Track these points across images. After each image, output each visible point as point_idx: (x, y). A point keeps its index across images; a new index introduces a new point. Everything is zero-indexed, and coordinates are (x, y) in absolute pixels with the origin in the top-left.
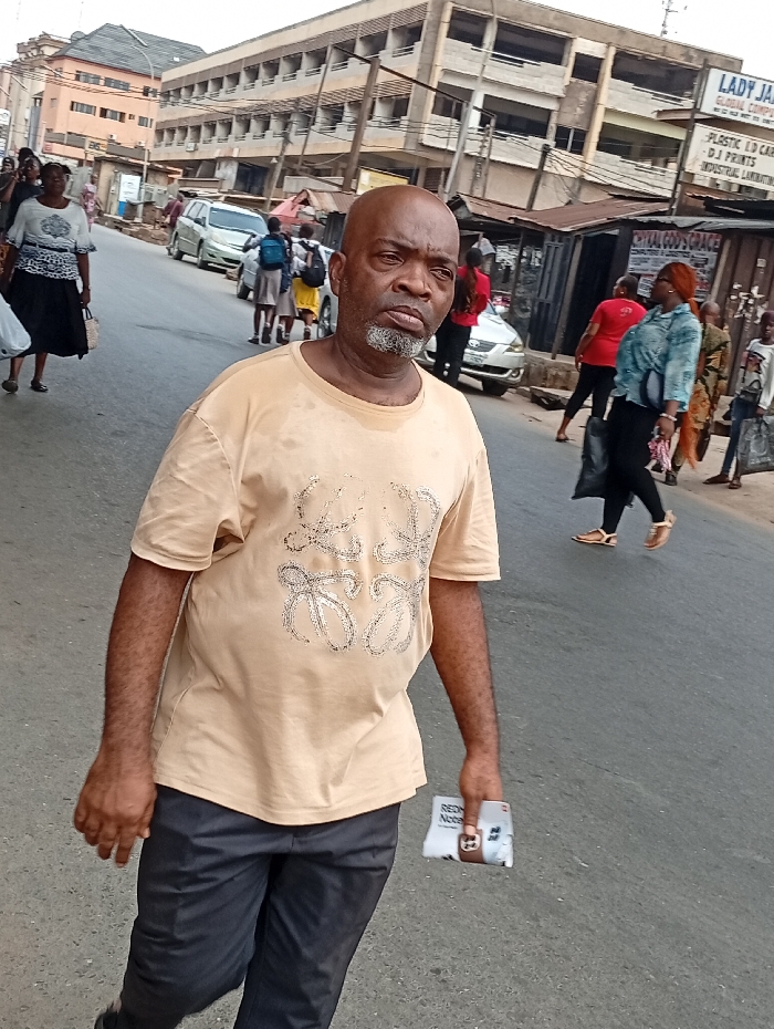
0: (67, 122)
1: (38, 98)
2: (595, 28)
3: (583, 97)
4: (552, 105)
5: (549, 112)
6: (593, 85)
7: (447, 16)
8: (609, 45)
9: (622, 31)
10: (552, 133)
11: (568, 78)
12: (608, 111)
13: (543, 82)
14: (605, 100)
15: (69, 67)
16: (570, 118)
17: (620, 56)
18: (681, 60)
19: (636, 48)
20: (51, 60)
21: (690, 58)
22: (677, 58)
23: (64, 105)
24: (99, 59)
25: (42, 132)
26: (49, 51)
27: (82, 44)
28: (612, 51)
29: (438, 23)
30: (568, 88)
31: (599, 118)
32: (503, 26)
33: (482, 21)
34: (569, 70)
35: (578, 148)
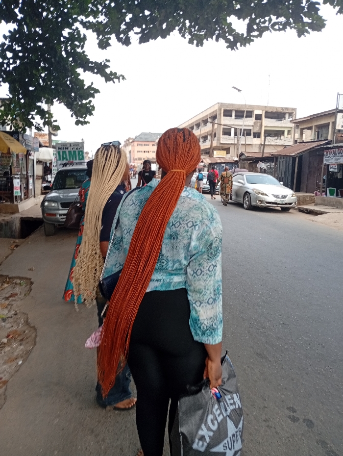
0: (137, 155)
1: (130, 152)
2: (259, 107)
3: (259, 124)
4: (251, 128)
5: (250, 130)
6: (261, 121)
7: (222, 111)
8: (263, 110)
9: (266, 107)
10: (252, 135)
11: (254, 120)
12: (265, 127)
13: (249, 122)
14: (264, 124)
15: (136, 143)
16: (256, 130)
17: (266, 113)
18: (281, 111)
19: (270, 110)
20: (132, 142)
21: (283, 110)
22: (280, 110)
23: (136, 152)
24: (141, 140)
25: (132, 159)
26: (131, 141)
27: (137, 138)
28: (264, 112)
29: (221, 114)
30: (255, 123)
31: (263, 129)
32: (236, 111)
33: (231, 111)
34: (254, 118)
35: (259, 137)
